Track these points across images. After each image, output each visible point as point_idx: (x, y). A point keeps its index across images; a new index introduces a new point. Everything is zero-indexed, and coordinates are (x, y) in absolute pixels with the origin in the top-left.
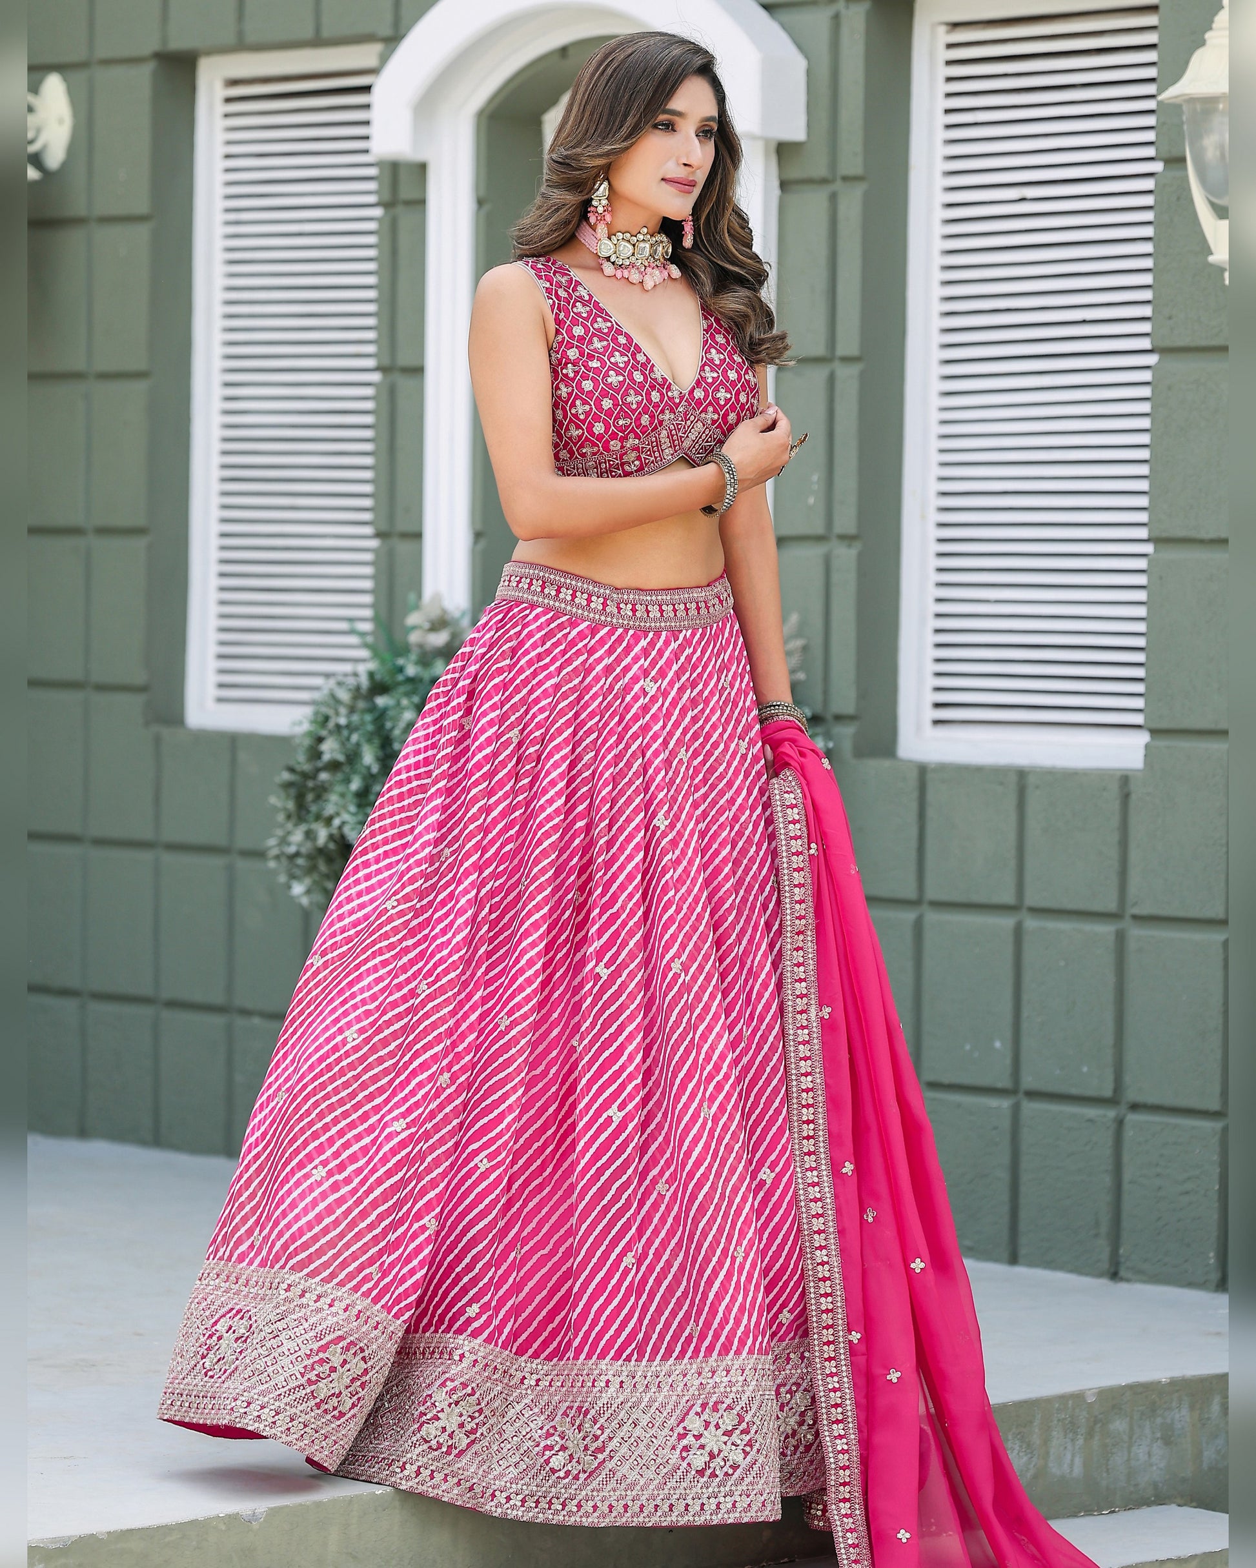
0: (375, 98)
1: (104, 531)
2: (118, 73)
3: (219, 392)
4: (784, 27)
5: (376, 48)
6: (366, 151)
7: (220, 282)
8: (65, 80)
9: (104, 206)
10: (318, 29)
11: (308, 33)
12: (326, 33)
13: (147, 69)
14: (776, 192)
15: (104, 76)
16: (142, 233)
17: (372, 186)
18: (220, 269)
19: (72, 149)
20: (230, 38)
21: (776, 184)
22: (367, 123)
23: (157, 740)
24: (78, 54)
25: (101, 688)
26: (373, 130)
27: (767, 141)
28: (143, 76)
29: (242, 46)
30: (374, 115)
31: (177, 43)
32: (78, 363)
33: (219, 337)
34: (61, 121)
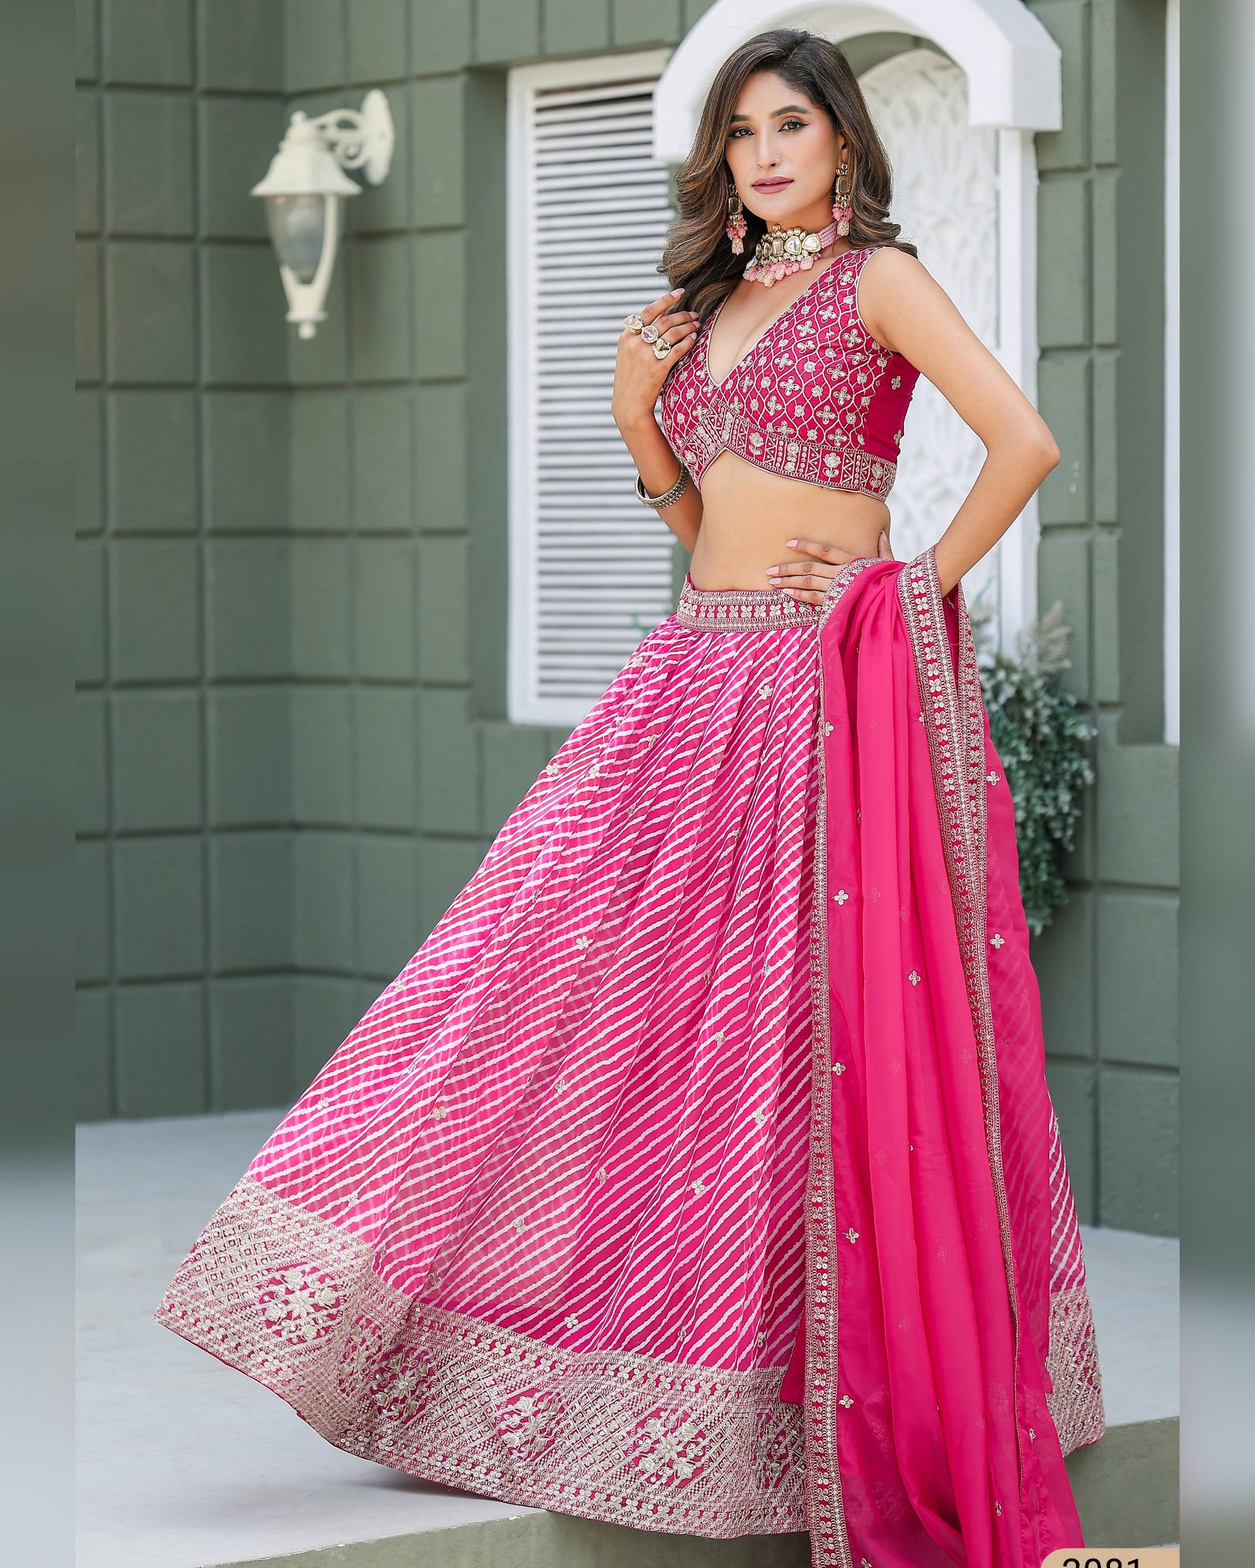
0: (658, 104)
1: (430, 533)
2: (433, 86)
3: (535, 394)
4: (1039, 17)
5: (664, 53)
6: (649, 157)
7: (534, 287)
8: (387, 96)
9: (424, 219)
10: (611, 36)
11: (601, 41)
12: (619, 41)
13: (458, 84)
14: (1035, 181)
15: (421, 90)
16: (456, 242)
17: (662, 189)
18: (534, 275)
19: (393, 163)
20: (530, 49)
21: (1034, 173)
22: (649, 129)
23: (480, 736)
24: (397, 72)
25: (430, 685)
26: (657, 136)
27: (1023, 132)
28: (454, 91)
29: (543, 57)
30: (657, 121)
31: (487, 56)
32: (403, 371)
33: (534, 341)
34: (382, 136)
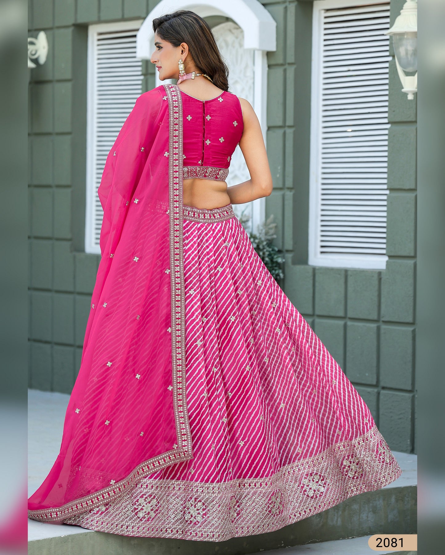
0: (138, 39)
1: (58, 186)
2: (62, 31)
3: (96, 139)
4: (269, 11)
5: (141, 21)
6: (135, 57)
7: (96, 102)
8: (46, 34)
9: (58, 76)
10: (123, 15)
11: (120, 16)
12: (126, 16)
13: (70, 30)
14: (266, 69)
15: (57, 32)
16: (69, 85)
17: (140, 69)
18: (96, 97)
19: (48, 57)
20: (95, 18)
21: (266, 66)
22: (135, 47)
23: (74, 257)
24: (50, 25)
25: (58, 239)
26: (138, 50)
27: (263, 51)
28: (69, 32)
29: (100, 21)
30: (138, 45)
31: (80, 21)
32: (50, 130)
33: (96, 120)
34: (44, 48)
